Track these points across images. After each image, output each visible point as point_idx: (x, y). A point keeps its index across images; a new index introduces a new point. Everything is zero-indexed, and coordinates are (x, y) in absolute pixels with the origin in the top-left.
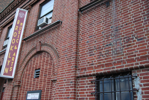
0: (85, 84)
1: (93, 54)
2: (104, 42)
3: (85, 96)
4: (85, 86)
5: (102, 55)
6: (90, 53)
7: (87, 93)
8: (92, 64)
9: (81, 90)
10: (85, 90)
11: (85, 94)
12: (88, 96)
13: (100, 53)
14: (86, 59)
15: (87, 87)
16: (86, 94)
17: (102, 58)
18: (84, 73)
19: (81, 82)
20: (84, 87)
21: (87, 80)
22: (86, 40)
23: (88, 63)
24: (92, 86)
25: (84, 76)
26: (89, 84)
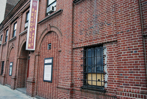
0: (78, 53)
1: (82, 34)
2: (89, 25)
3: (78, 60)
4: (78, 54)
5: (88, 34)
6: (80, 33)
7: (79, 58)
8: (82, 40)
9: (76, 56)
10: (78, 56)
11: (78, 59)
12: (79, 60)
14: (78, 37)
15: (79, 54)
16: (79, 59)
18: (77, 46)
19: (76, 51)
20: (77, 54)
21: (79, 50)
22: (78, 24)
23: (80, 39)
24: (82, 54)
25: (77, 48)
26: (80, 53)
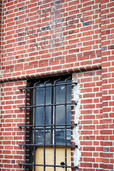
0: (12, 93)
1: (24, 43)
2: (39, 21)
3: (12, 112)
4: (12, 96)
5: (37, 45)
6: (19, 39)
7: (14, 107)
8: (22, 60)
9: (7, 103)
10: (12, 102)
11: (12, 109)
12: (16, 111)
13: (33, 42)
14: (13, 50)
15: (14, 98)
16: (14, 109)
17: (36, 51)
18: (10, 75)
19: (7, 89)
20: (10, 98)
21: (14, 86)
22: (14, 15)
23: (17, 57)
24: (22, 97)
25: (10, 80)
26: (17, 93)
